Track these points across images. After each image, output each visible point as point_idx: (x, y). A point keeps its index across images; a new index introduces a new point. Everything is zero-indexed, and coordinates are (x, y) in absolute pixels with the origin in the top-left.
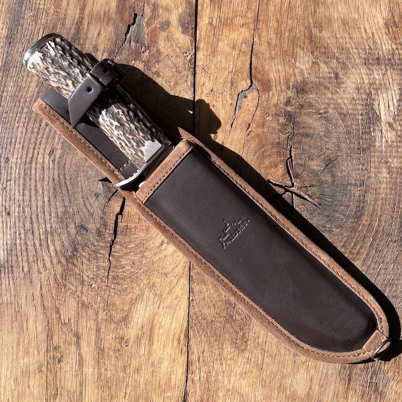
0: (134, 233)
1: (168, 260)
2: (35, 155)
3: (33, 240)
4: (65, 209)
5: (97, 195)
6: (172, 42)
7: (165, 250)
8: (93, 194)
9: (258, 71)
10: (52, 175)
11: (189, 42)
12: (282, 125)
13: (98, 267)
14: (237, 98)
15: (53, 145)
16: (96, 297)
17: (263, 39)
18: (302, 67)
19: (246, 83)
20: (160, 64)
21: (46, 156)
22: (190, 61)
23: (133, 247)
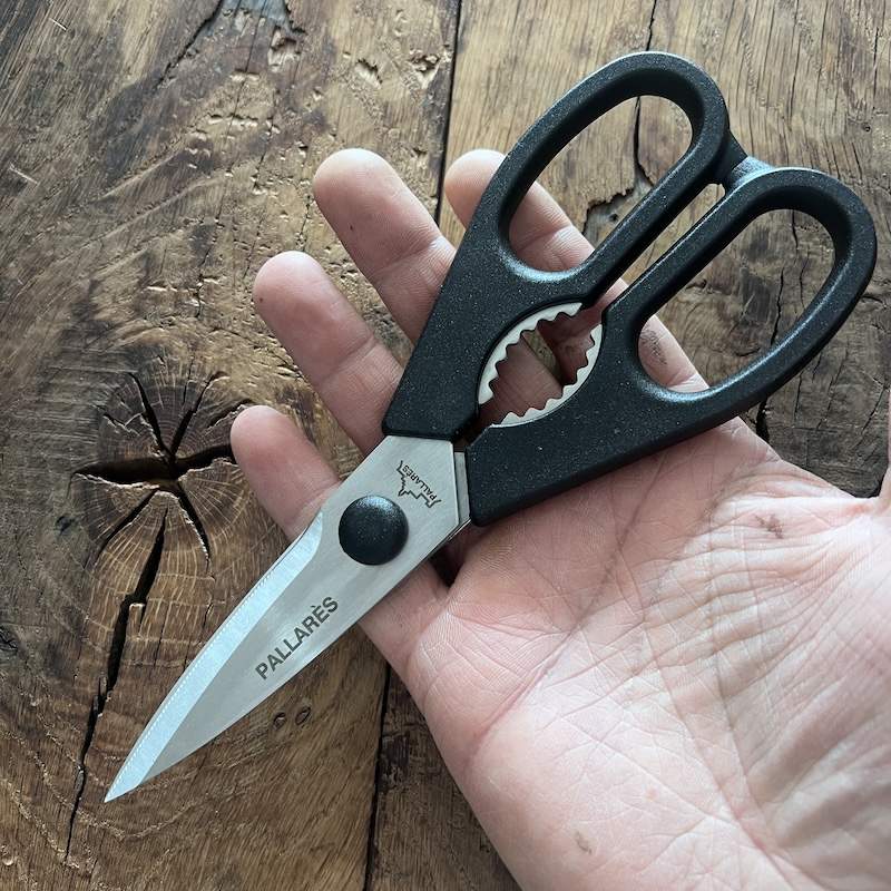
1: (291, 786)
5: (65, 524)
6: (380, 21)
7: (288, 745)
9: (662, 132)
11: (436, 24)
12: (732, 323)
14: (583, 220)
17: (683, 32)
18: (811, 136)
19: (620, 168)
20: (333, 91)
22: (434, 85)
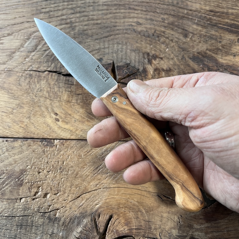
0: (67, 90)
1: (41, 119)
2: (136, 12)
3: (66, 14)
4: (90, 36)
5: (101, 60)
7: (50, 117)
8: (101, 57)
10: (119, 25)
13: (40, 62)
15: (145, 24)
16: (17, 62)
21: (135, 20)
23: (54, 90)
